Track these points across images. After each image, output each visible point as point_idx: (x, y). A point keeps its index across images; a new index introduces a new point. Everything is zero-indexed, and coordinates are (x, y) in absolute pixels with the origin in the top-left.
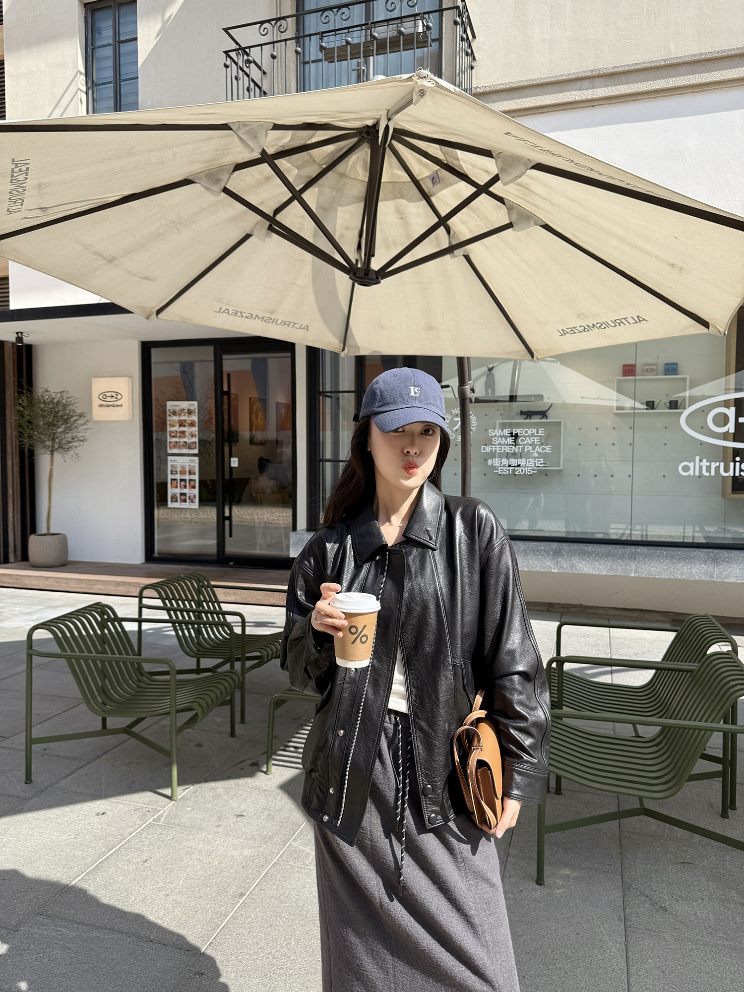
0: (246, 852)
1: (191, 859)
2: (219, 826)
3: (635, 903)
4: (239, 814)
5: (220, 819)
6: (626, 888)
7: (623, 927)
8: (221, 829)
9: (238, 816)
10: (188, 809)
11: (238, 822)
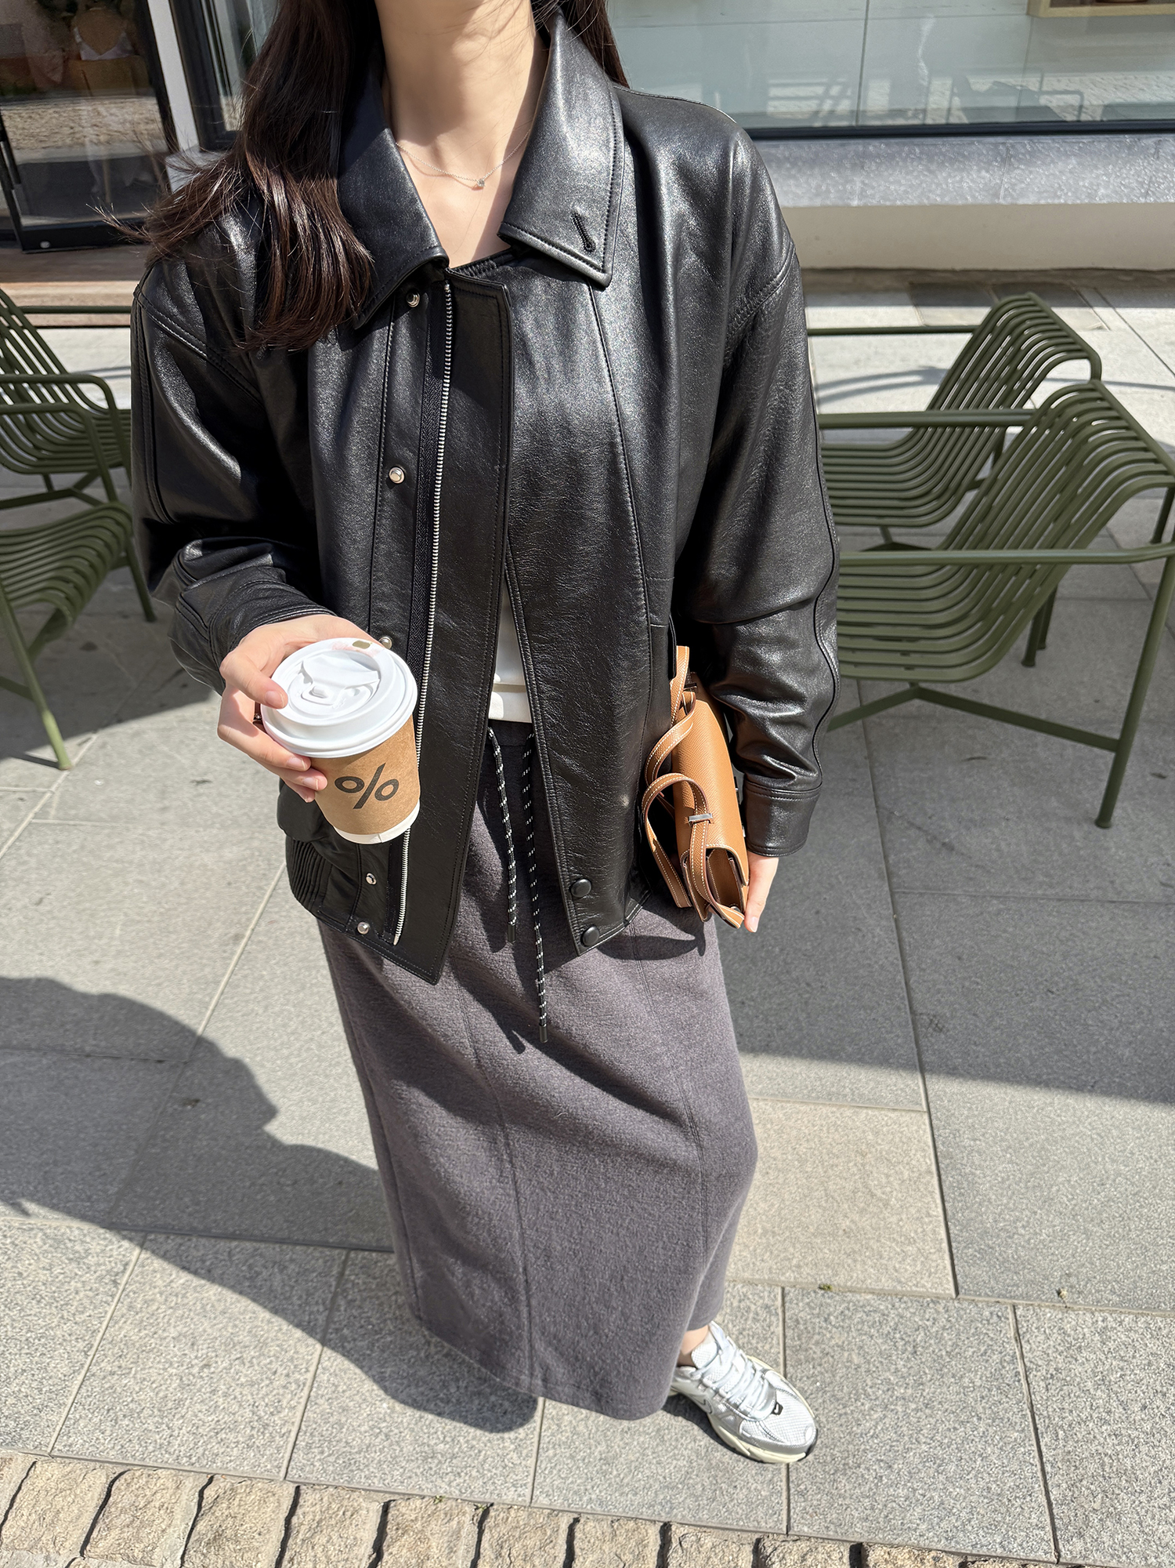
0: (229, 853)
1: (126, 884)
2: (164, 809)
3: (902, 844)
4: (199, 779)
5: (163, 793)
6: (884, 818)
7: (887, 888)
8: (170, 816)
9: (199, 783)
10: (98, 782)
11: (200, 795)
